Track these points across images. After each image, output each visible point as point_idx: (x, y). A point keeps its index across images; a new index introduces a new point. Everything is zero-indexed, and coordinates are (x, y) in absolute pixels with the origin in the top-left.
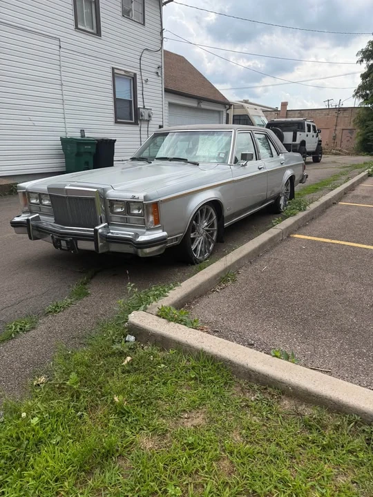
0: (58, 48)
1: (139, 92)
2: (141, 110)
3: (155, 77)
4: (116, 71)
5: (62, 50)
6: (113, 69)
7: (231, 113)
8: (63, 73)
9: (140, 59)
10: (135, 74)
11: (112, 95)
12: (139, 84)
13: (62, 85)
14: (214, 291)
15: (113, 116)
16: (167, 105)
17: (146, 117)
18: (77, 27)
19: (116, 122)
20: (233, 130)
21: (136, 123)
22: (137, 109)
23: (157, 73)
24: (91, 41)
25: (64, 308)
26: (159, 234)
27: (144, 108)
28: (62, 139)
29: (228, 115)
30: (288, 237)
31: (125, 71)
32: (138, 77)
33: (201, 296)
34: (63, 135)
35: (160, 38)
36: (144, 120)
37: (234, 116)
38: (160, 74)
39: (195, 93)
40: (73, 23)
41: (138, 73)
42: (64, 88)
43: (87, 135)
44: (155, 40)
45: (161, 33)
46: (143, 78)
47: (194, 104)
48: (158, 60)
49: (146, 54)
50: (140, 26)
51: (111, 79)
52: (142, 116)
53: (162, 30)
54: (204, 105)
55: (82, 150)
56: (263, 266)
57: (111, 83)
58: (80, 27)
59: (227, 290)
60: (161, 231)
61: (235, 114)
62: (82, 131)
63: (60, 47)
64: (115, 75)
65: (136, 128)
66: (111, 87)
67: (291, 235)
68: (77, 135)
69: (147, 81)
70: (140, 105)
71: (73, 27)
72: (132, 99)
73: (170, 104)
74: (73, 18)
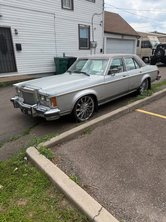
0: (54, 18)
1: (91, 34)
2: (91, 42)
3: (100, 26)
4: (80, 25)
5: (55, 18)
6: (79, 25)
7: (141, 40)
8: (56, 29)
9: (92, 19)
10: (90, 26)
11: (78, 37)
12: (91, 31)
13: (55, 34)
14: (77, 138)
15: (78, 46)
16: (106, 39)
17: (94, 46)
18: (62, 8)
19: (80, 49)
20: (110, 58)
21: (89, 49)
22: (90, 42)
23: (100, 24)
24: (69, 13)
25: (16, 139)
26: (56, 110)
27: (93, 41)
28: (55, 58)
29: (138, 42)
30: (134, 111)
31: (85, 25)
32: (91, 27)
33: (69, 140)
34: (55, 56)
35: (102, 7)
36: (93, 47)
37: (142, 42)
38: (102, 25)
39: (121, 32)
40: (61, 6)
41: (91, 25)
42: (56, 35)
43: (66, 55)
44: (100, 9)
45: (103, 5)
46: (94, 27)
47: (120, 37)
48: (101, 18)
49: (95, 16)
50: (92, 3)
51: (78, 29)
52: (92, 45)
53: (104, 3)
54: (125, 38)
55: (62, 63)
56: (109, 126)
57: (78, 31)
58: (64, 7)
59: (83, 139)
60: (58, 109)
61: (143, 40)
62: (64, 54)
63: (55, 17)
64: (80, 28)
65: (89, 51)
66: (78, 33)
67: (136, 110)
68: (61, 56)
69: (95, 29)
70: (91, 40)
71: (61, 8)
72: (88, 38)
73: (108, 38)
74: (61, 3)
